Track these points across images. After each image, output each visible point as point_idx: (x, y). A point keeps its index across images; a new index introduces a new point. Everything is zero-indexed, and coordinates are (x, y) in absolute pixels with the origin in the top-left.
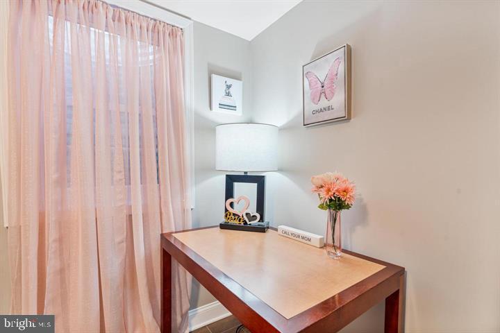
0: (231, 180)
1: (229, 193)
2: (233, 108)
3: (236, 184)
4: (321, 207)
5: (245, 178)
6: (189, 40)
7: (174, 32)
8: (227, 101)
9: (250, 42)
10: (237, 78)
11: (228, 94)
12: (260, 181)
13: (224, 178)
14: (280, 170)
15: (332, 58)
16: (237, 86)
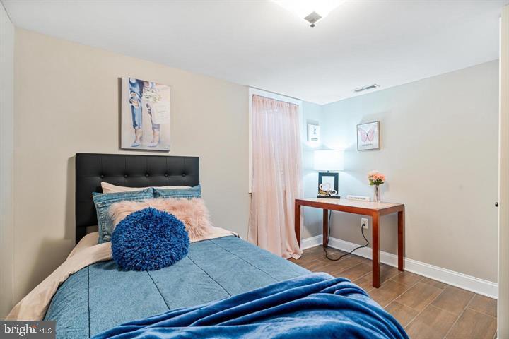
0: (321, 175)
1: (320, 182)
2: (316, 139)
3: (323, 177)
4: (371, 184)
5: (328, 174)
6: (300, 109)
7: (296, 107)
8: (314, 136)
9: (322, 106)
10: (317, 125)
11: (315, 133)
12: (336, 175)
13: (318, 174)
14: (345, 171)
15: (372, 125)
16: (318, 128)
